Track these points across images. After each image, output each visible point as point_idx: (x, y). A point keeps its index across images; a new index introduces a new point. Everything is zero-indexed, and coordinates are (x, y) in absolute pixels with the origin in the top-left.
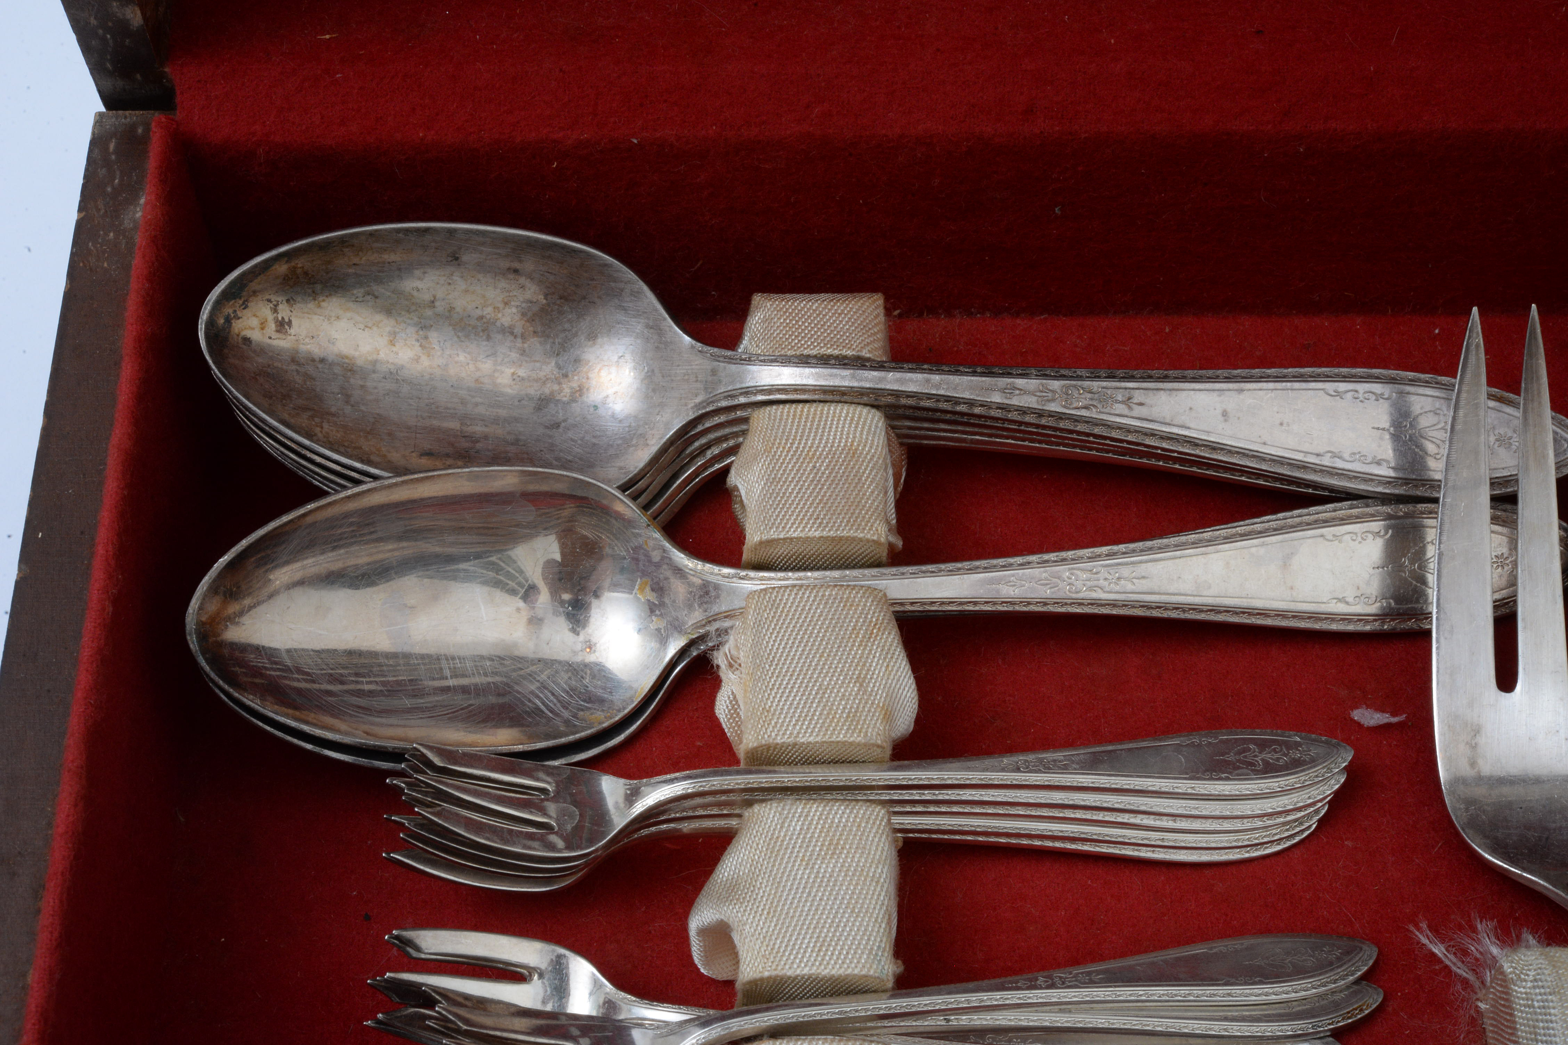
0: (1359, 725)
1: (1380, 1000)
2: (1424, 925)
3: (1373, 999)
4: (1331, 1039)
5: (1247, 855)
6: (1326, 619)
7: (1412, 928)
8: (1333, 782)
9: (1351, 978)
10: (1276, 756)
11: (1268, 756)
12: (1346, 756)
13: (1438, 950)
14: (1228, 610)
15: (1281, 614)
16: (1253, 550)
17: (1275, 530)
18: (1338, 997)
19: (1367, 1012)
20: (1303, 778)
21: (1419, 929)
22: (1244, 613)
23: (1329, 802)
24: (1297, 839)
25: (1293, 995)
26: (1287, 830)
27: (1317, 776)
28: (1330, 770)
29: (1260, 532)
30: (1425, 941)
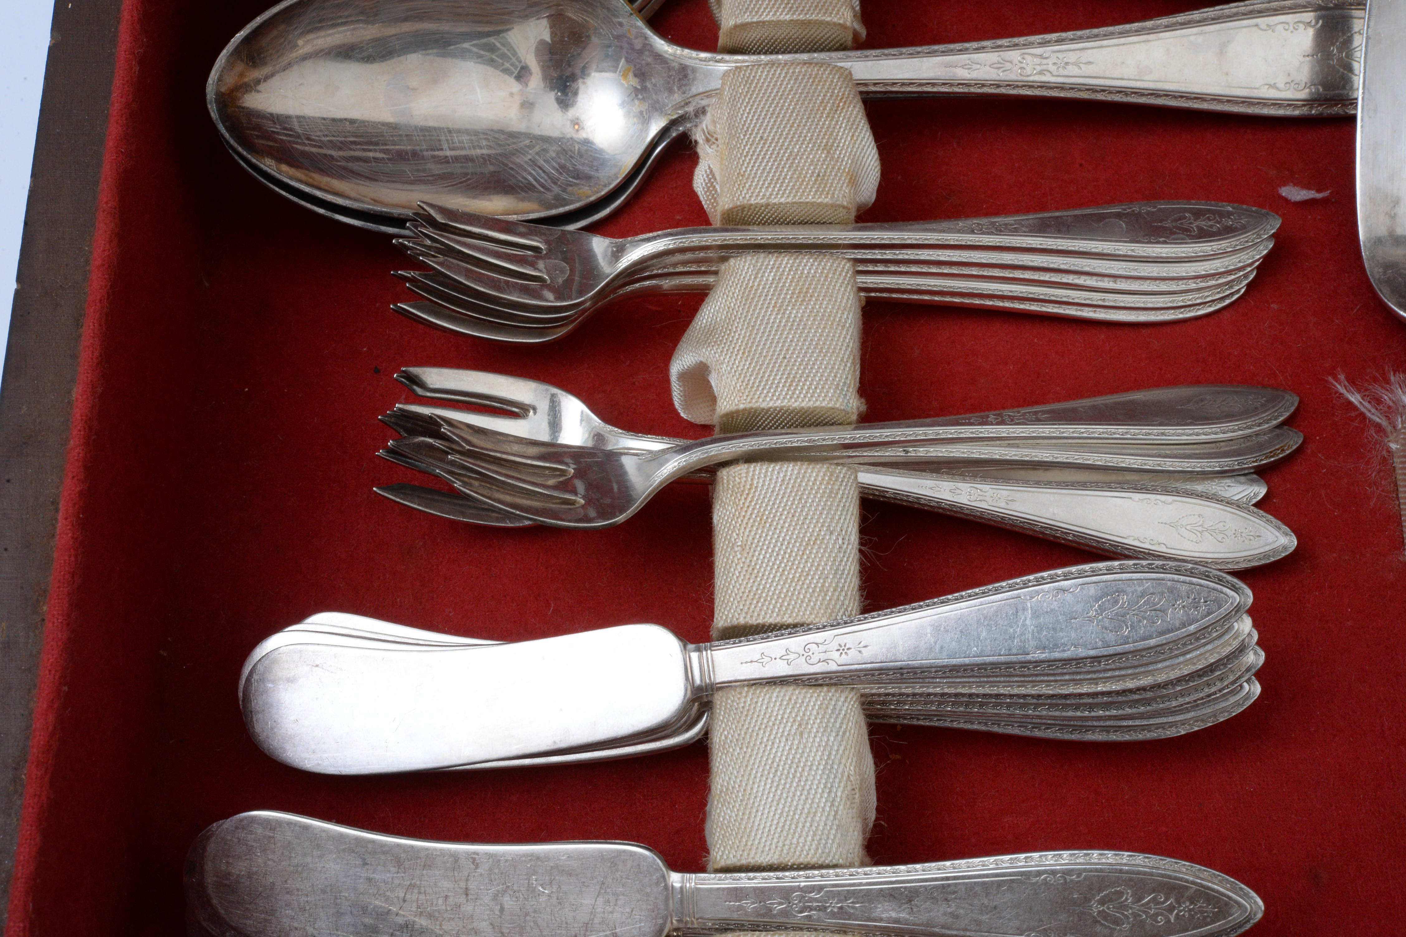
0: (1286, 200)
1: (1300, 442)
2: (1342, 377)
3: (1294, 441)
4: (1255, 476)
5: (1181, 316)
6: (1259, 103)
7: (1330, 379)
8: (1261, 248)
9: (1275, 422)
10: (1210, 223)
11: (1202, 223)
12: (1274, 224)
13: (1355, 398)
14: (1167, 94)
15: (1216, 99)
16: (1192, 38)
17: (1213, 19)
18: (1262, 439)
19: (1288, 452)
20: (1234, 243)
21: (1337, 380)
22: (1182, 97)
23: (1258, 268)
24: (1227, 302)
25: (1222, 436)
26: (1218, 293)
27: (1247, 242)
28: (1259, 236)
29: (1199, 22)
30: (1342, 390)
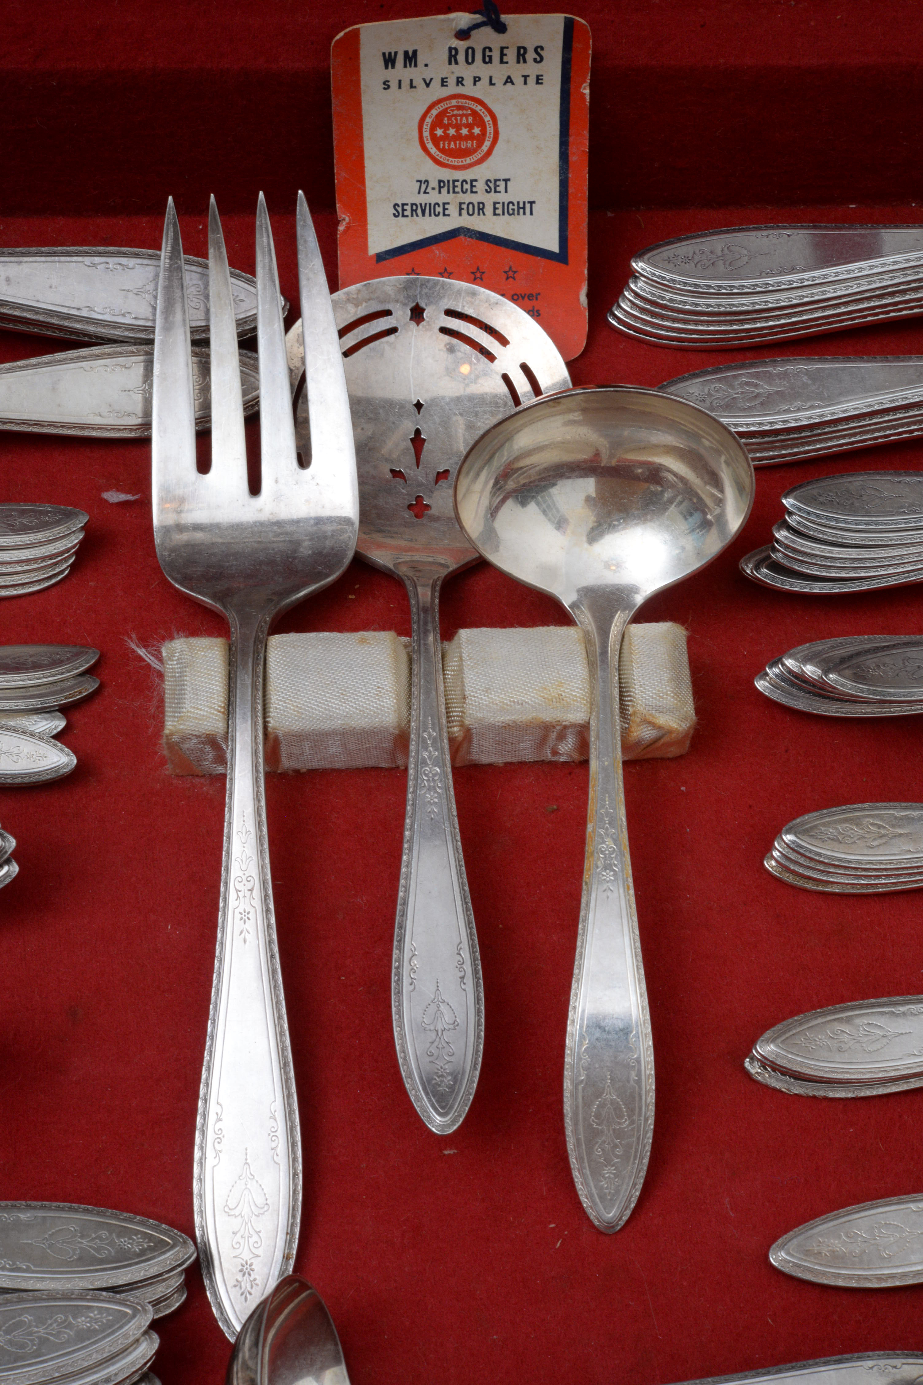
0: (106, 501)
1: (96, 686)
2: (134, 636)
3: (90, 686)
4: (59, 714)
5: (15, 592)
6: (87, 428)
7: (126, 638)
8: (73, 538)
9: (76, 672)
10: (31, 519)
11: (25, 521)
12: (83, 520)
13: (142, 652)
14: (11, 422)
15: (52, 424)
16: (29, 378)
17: (46, 363)
18: (66, 685)
19: (85, 694)
20: (48, 535)
21: (131, 638)
22: (24, 424)
23: (75, 553)
24: (54, 581)
25: (29, 682)
26: (44, 574)
27: (59, 533)
28: (69, 528)
29: (35, 365)
30: (133, 646)
